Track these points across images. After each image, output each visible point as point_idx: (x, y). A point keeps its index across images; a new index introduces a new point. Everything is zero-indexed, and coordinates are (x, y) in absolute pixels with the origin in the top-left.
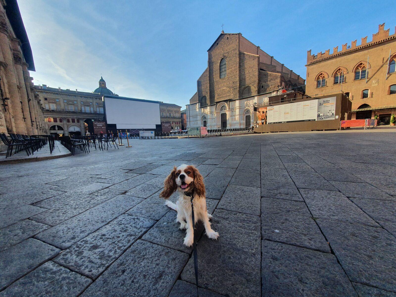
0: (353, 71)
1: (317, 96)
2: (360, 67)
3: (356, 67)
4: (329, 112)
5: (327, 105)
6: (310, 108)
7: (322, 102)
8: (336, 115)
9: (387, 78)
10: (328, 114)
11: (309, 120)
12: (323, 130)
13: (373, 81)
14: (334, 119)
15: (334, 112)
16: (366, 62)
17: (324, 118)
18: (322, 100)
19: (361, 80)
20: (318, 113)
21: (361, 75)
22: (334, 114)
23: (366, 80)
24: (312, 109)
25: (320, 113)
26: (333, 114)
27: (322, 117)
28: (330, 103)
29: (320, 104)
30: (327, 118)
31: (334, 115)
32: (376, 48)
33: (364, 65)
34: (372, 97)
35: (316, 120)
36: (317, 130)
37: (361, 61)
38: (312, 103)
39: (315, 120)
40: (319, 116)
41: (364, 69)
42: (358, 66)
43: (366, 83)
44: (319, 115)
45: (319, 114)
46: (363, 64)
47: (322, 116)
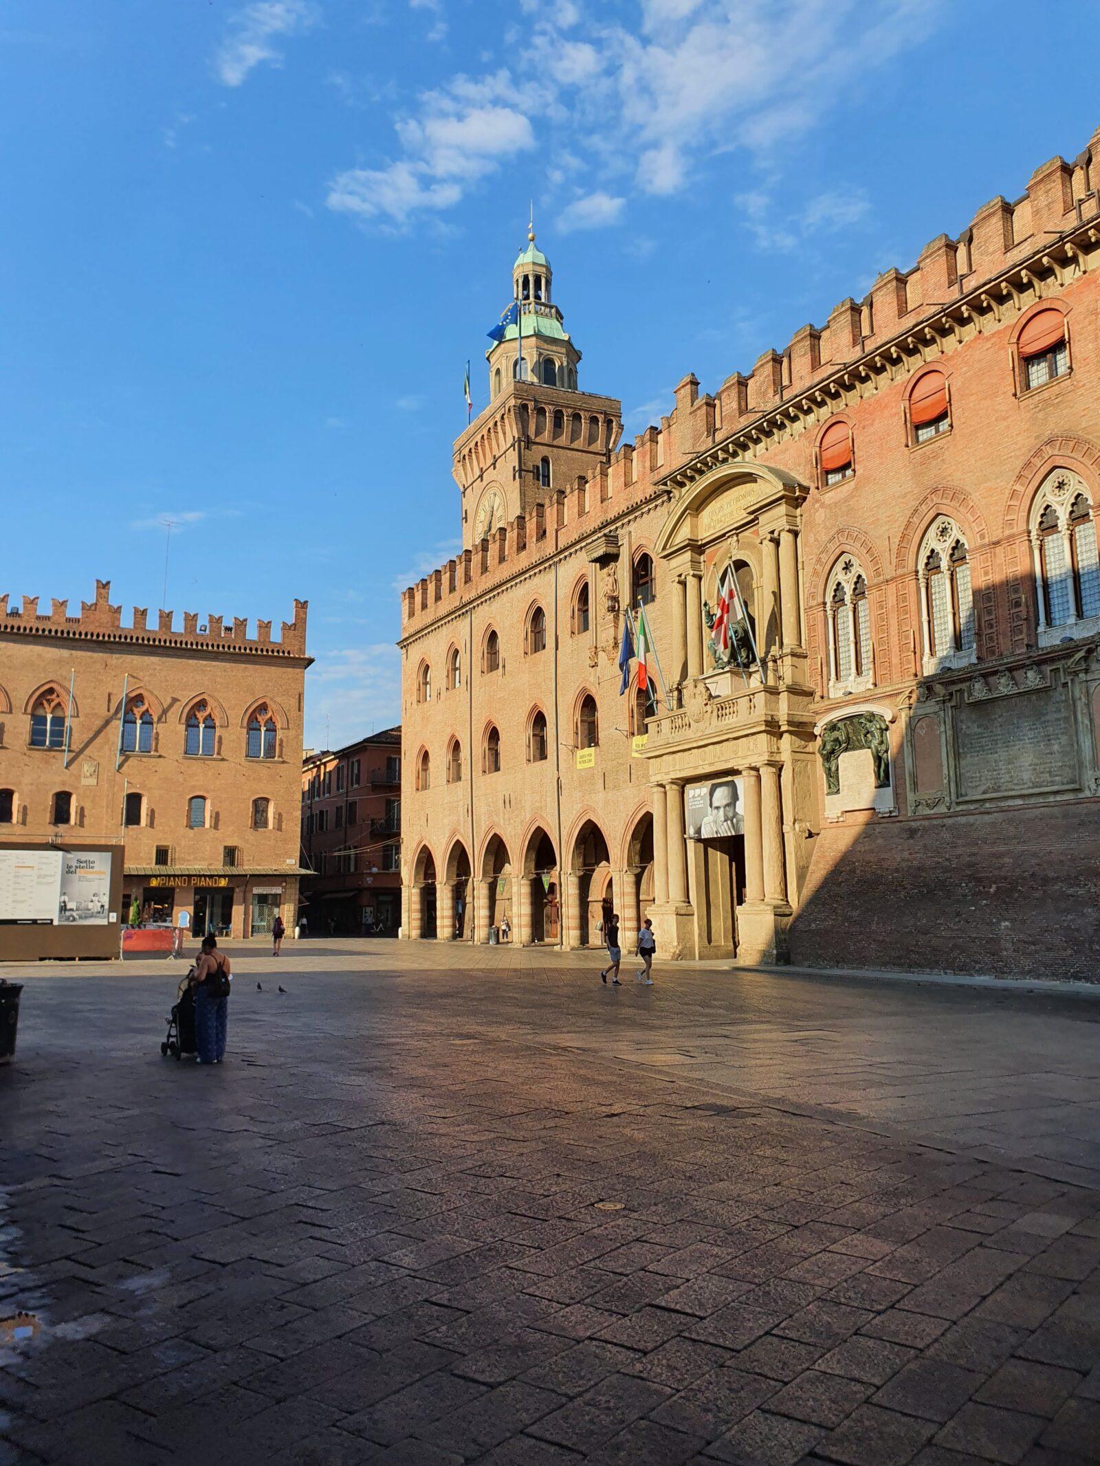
0: (26, 710)
1: (59, 841)
2: (49, 701)
3: (37, 699)
4: (94, 899)
5: (89, 876)
6: (39, 877)
7: (74, 864)
8: (111, 910)
9: (121, 766)
10: (91, 905)
11: (34, 922)
12: (74, 959)
13: (86, 768)
14: (106, 923)
15: (106, 900)
16: (68, 692)
17: (80, 917)
18: (74, 857)
19: (50, 750)
20: (63, 898)
21: (52, 731)
22: (107, 907)
23: (66, 757)
24: (44, 880)
25: (67, 900)
26: (102, 906)
27: (74, 914)
28: (95, 870)
29: (68, 870)
30: (86, 918)
31: (106, 912)
32: (89, 654)
33: (58, 696)
34: (81, 824)
35: (56, 923)
36: (55, 959)
37: (49, 682)
38: (44, 860)
39: (52, 920)
40: (63, 908)
41: (59, 713)
42: (43, 695)
43: (66, 768)
44: (65, 906)
45: (64, 902)
46: (55, 695)
47: (72, 910)
